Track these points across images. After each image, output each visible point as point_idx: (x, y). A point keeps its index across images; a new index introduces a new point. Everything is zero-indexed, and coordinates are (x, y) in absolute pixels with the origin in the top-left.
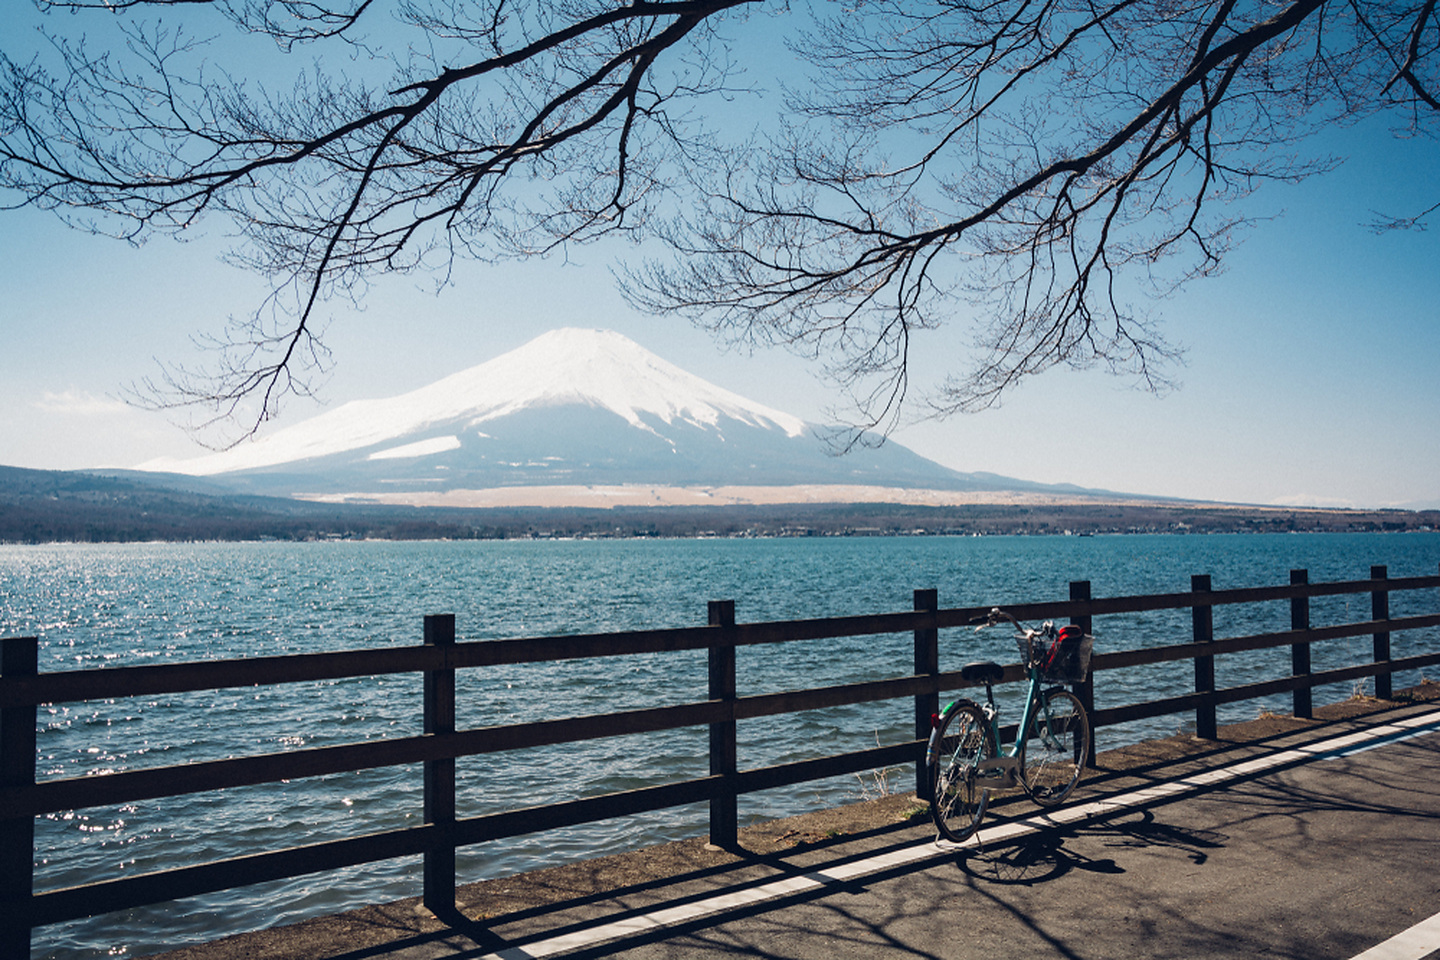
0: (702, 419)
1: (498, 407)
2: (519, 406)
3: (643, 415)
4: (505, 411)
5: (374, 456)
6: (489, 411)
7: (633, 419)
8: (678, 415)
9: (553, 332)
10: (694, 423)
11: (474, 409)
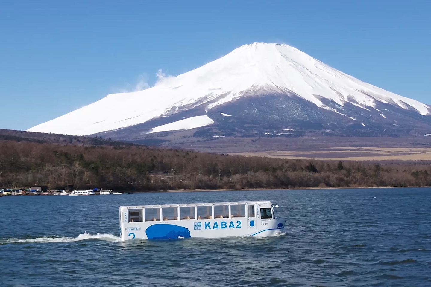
0: (363, 103)
1: (222, 96)
2: (236, 96)
3: (324, 100)
4: (229, 99)
5: (156, 130)
6: (217, 99)
7: (319, 104)
8: (346, 100)
9: (246, 45)
10: (359, 106)
11: (205, 98)
